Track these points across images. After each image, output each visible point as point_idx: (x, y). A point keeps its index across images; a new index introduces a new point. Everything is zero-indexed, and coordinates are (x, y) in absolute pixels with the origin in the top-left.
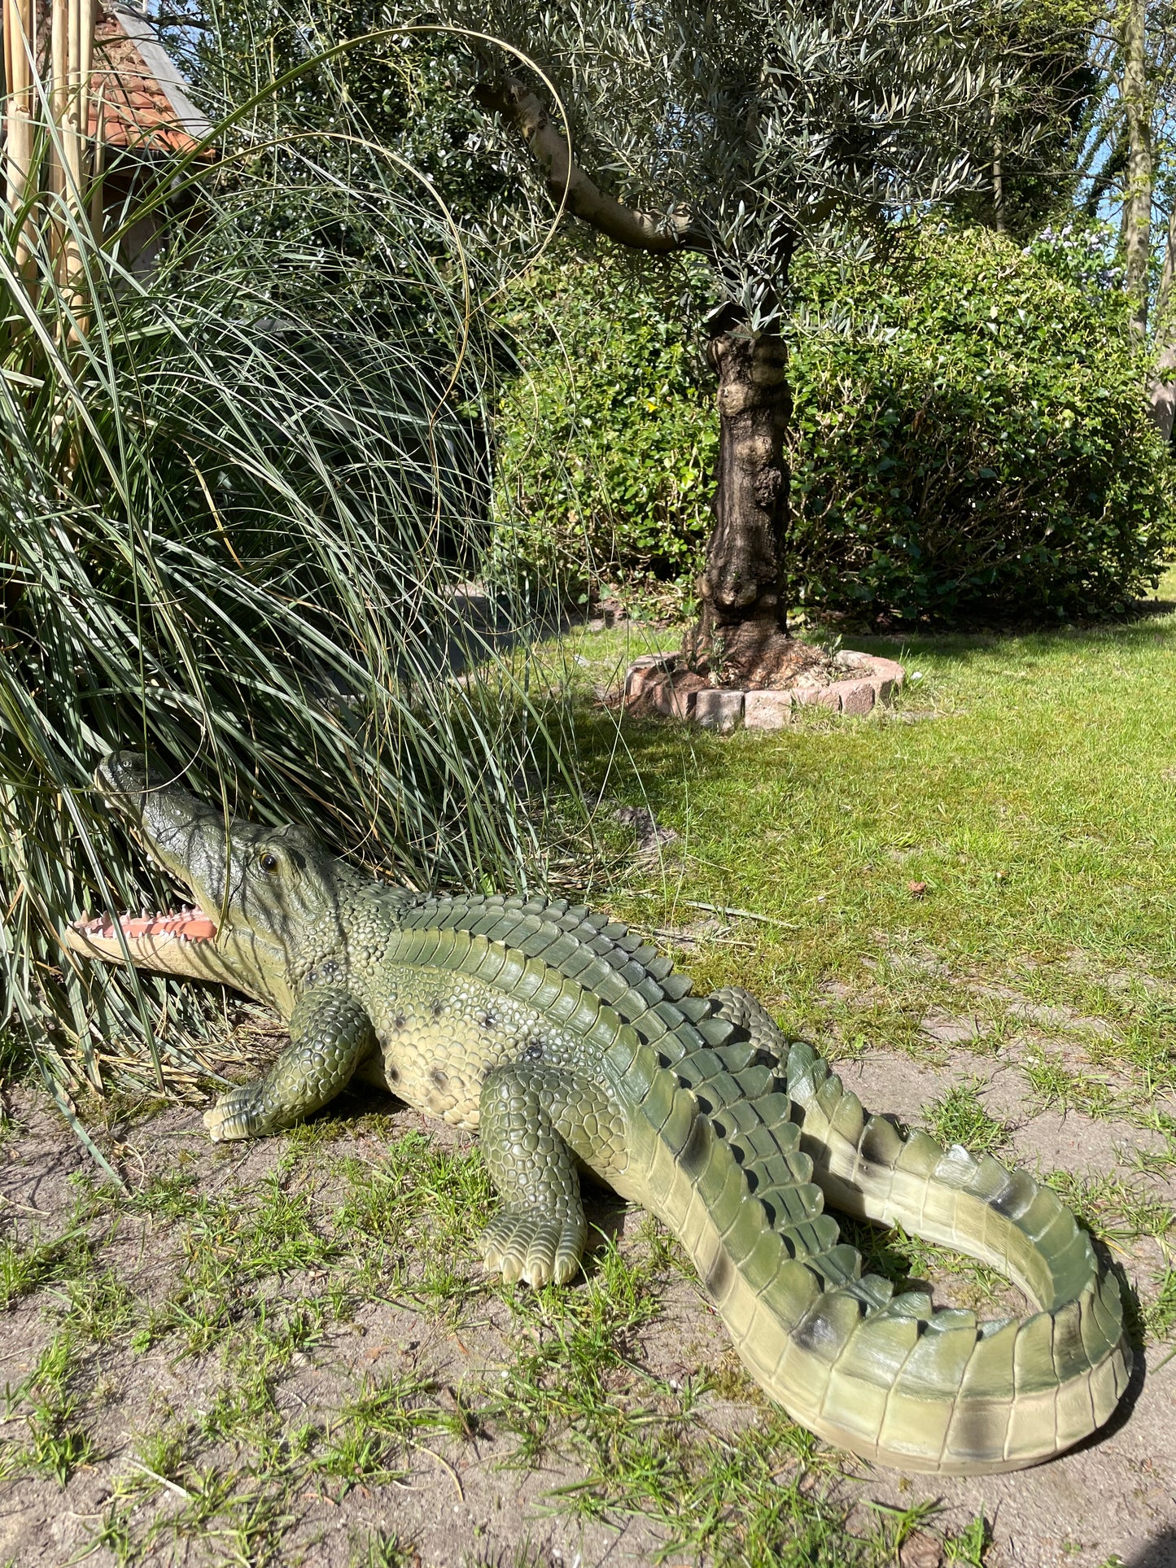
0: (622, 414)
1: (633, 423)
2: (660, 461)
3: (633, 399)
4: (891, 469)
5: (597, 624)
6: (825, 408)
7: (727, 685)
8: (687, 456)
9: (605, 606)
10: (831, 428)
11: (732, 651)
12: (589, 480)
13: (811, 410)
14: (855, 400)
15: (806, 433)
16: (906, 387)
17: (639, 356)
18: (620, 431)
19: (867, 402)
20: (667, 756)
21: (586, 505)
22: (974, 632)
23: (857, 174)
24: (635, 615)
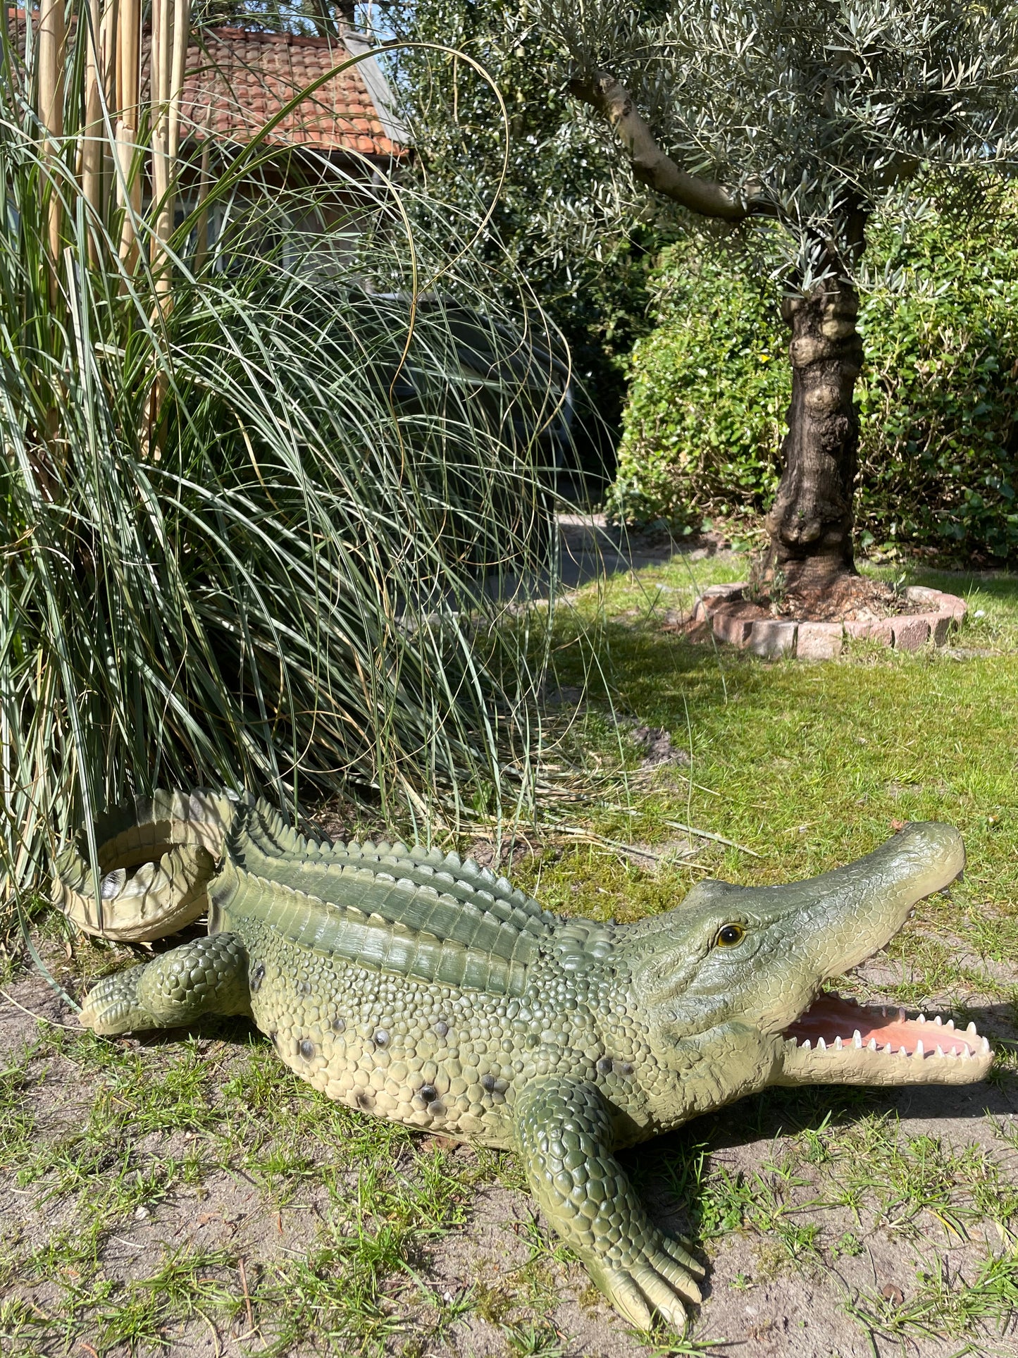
0: (737, 364)
1: (746, 373)
2: (765, 406)
3: (748, 351)
4: (988, 414)
5: (700, 554)
6: (926, 356)
7: (787, 615)
9: (711, 537)
10: (929, 375)
11: (794, 584)
12: (701, 424)
13: (911, 359)
14: (955, 349)
15: (905, 380)
16: (1008, 335)
17: (756, 312)
18: (733, 380)
19: (966, 350)
20: (704, 681)
21: (697, 446)
23: (925, 139)
24: (735, 546)
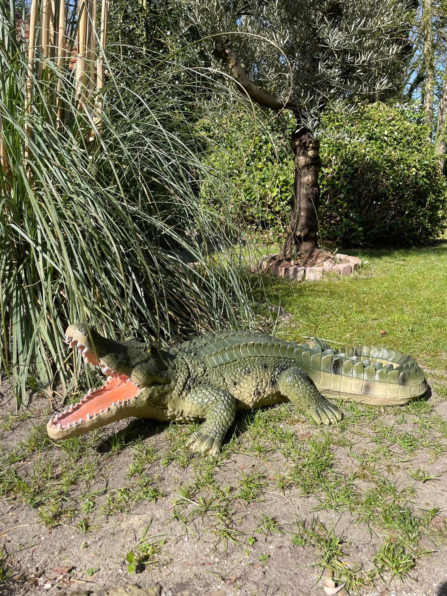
0: (249, 168)
1: (253, 172)
2: (264, 186)
3: (253, 163)
4: (350, 189)
6: (326, 167)
7: (298, 265)
8: (274, 184)
9: (243, 239)
10: (328, 174)
11: (299, 253)
12: (238, 192)
14: (337, 164)
16: (356, 159)
17: (255, 147)
18: (248, 175)
19: (341, 164)
20: (281, 289)
21: (236, 201)
22: (380, 249)
23: (349, 83)
24: (254, 242)
